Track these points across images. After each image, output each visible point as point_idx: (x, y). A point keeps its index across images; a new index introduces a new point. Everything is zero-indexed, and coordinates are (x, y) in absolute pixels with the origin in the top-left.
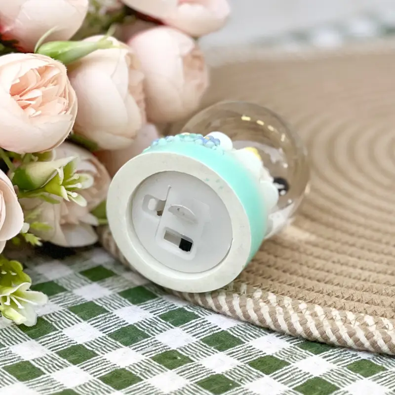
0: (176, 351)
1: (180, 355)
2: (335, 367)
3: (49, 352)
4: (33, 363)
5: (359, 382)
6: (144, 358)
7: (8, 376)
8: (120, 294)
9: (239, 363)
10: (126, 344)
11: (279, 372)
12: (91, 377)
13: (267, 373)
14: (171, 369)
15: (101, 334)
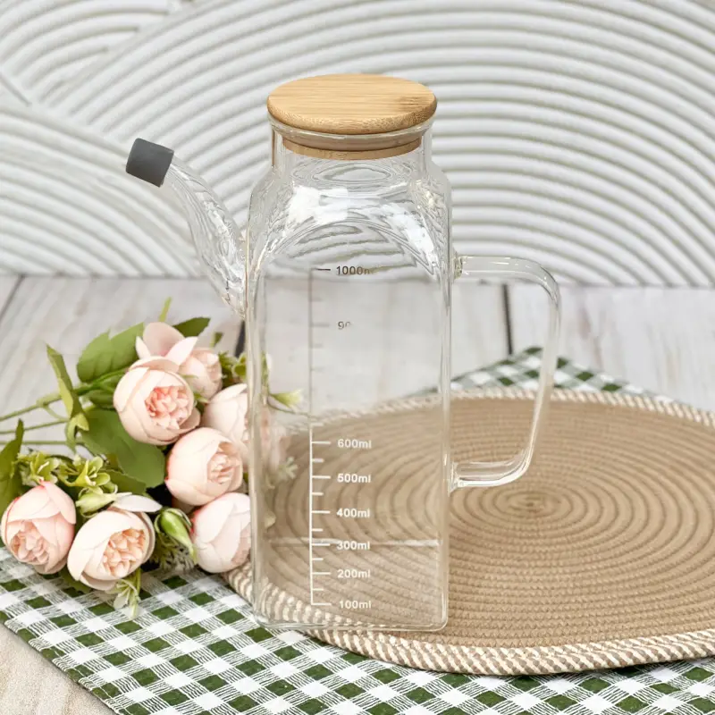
0: (282, 681)
1: (288, 684)
2: (398, 694)
3: (193, 681)
4: (181, 691)
5: (413, 707)
6: (260, 686)
7: (163, 702)
8: (246, 633)
9: (329, 690)
10: (249, 674)
11: (357, 697)
12: (222, 702)
13: (348, 698)
14: (279, 695)
15: (231, 667)
